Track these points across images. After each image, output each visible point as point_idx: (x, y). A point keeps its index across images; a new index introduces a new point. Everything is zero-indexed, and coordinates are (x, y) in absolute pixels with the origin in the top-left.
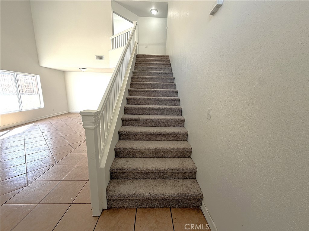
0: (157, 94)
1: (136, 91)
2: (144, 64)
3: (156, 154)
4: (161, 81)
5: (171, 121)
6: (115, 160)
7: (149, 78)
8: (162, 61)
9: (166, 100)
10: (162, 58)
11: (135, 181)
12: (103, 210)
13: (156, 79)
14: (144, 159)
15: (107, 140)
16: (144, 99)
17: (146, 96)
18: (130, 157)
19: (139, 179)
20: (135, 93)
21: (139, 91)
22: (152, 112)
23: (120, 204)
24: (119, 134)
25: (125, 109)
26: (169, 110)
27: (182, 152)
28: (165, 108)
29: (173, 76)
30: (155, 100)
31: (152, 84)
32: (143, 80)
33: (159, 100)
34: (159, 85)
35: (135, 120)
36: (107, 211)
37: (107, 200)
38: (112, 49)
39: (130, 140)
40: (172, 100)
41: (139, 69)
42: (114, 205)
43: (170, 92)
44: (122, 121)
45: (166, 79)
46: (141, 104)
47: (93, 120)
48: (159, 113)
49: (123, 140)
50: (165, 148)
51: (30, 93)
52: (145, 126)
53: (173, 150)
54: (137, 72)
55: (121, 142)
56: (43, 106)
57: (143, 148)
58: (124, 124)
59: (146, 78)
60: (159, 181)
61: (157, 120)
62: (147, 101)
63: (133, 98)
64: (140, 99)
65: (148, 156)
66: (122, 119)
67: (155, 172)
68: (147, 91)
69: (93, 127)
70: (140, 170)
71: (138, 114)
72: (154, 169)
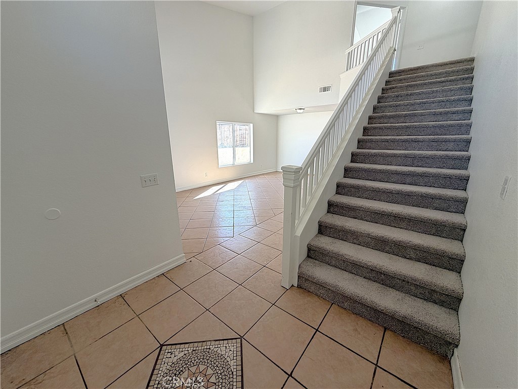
0: (414, 144)
1: (371, 141)
2: (401, 87)
3: (381, 244)
4: (433, 118)
5: (433, 197)
6: (316, 236)
7: (406, 116)
8: (448, 74)
9: (433, 158)
10: (452, 66)
11: (338, 271)
12: (293, 286)
13: (422, 115)
14: (360, 247)
15: (308, 206)
16: (382, 155)
17: (390, 149)
18: (337, 238)
19: (345, 270)
20: (369, 144)
21: (377, 141)
22: (395, 178)
23: (312, 288)
24: (328, 204)
25: (345, 170)
26: (433, 176)
27: (438, 256)
28: (424, 172)
29: (470, 105)
30: (406, 156)
31: (407, 127)
32: (392, 120)
33: (414, 157)
34: (427, 127)
35: (357, 188)
36: (296, 288)
37: (299, 276)
38: (347, 70)
39: (343, 216)
40: (448, 157)
41: (388, 100)
42: (306, 285)
43: (446, 141)
44: (337, 186)
45: (446, 113)
46: (376, 164)
47: (293, 177)
48: (408, 181)
49: (333, 213)
50: (400, 239)
51: (243, 145)
52: (375, 200)
53: (416, 248)
54: (382, 107)
55: (330, 215)
56: (252, 161)
57: (359, 231)
58: (340, 191)
59: (399, 116)
60: (376, 285)
61: (399, 193)
62: (387, 159)
63: (363, 153)
64: (376, 155)
65: (367, 245)
66: (337, 184)
67: (372, 270)
68: (393, 141)
69: (292, 185)
70: (347, 257)
71: (367, 180)
72: (370, 264)
